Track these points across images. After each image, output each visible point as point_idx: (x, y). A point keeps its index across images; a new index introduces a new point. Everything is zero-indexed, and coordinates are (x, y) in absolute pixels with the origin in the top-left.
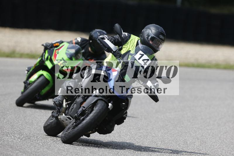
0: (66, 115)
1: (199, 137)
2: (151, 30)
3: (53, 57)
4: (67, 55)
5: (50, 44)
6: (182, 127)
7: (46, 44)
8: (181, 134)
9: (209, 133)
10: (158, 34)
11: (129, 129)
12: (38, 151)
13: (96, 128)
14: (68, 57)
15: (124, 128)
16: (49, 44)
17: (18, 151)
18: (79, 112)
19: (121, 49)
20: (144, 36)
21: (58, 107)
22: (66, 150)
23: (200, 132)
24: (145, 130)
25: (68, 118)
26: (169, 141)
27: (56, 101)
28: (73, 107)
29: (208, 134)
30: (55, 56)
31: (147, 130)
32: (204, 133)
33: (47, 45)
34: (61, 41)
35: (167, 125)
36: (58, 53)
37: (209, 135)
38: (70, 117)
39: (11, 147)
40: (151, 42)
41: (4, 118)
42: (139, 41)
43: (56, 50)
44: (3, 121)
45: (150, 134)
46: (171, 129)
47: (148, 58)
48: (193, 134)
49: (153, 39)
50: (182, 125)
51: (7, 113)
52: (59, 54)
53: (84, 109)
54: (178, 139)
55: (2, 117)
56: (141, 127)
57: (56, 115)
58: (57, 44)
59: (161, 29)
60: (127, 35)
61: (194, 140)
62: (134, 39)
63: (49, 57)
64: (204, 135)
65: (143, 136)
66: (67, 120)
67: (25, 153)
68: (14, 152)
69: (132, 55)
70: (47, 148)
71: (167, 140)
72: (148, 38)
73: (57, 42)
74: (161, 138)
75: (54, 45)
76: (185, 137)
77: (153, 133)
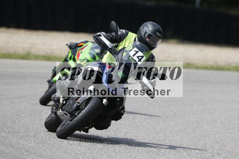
0: (62, 110)
1: (219, 141)
2: (148, 28)
3: (76, 57)
4: (90, 55)
5: (75, 44)
6: (201, 130)
7: (70, 44)
8: (200, 138)
9: (229, 137)
10: (155, 31)
11: (147, 133)
12: (54, 155)
13: (92, 123)
14: (92, 57)
15: (142, 132)
16: (73, 44)
17: (34, 155)
18: (74, 107)
19: (116, 46)
20: (141, 33)
21: (57, 103)
22: (82, 154)
23: (219, 135)
24: (163, 133)
25: (65, 113)
26: (188, 144)
27: (55, 98)
28: (69, 102)
29: (227, 138)
30: (79, 55)
31: (166, 133)
32: (224, 137)
33: (72, 45)
34: (86, 41)
35: (186, 129)
36: (81, 53)
37: (229, 139)
38: (66, 112)
39: (27, 151)
40: (147, 39)
41: (19, 122)
42: (137, 38)
43: (80, 49)
44: (18, 124)
45: (168, 138)
46: (190, 132)
47: (143, 55)
48: (212, 138)
49: (149, 36)
50: (201, 129)
51: (22, 116)
52: (83, 53)
53: (78, 105)
54: (197, 143)
55: (18, 120)
56: (159, 130)
57: (55, 111)
58: (81, 44)
59: (158, 26)
60: (124, 32)
61: (213, 144)
62: (132, 36)
63: (73, 56)
64: (223, 138)
65: (161, 140)
66: (63, 116)
67: (41, 157)
68: (30, 156)
69: (126, 51)
70: (63, 152)
71: (185, 144)
72: (145, 35)
73: (82, 42)
74: (179, 142)
75: (79, 45)
76: (204, 140)
77: (171, 137)
